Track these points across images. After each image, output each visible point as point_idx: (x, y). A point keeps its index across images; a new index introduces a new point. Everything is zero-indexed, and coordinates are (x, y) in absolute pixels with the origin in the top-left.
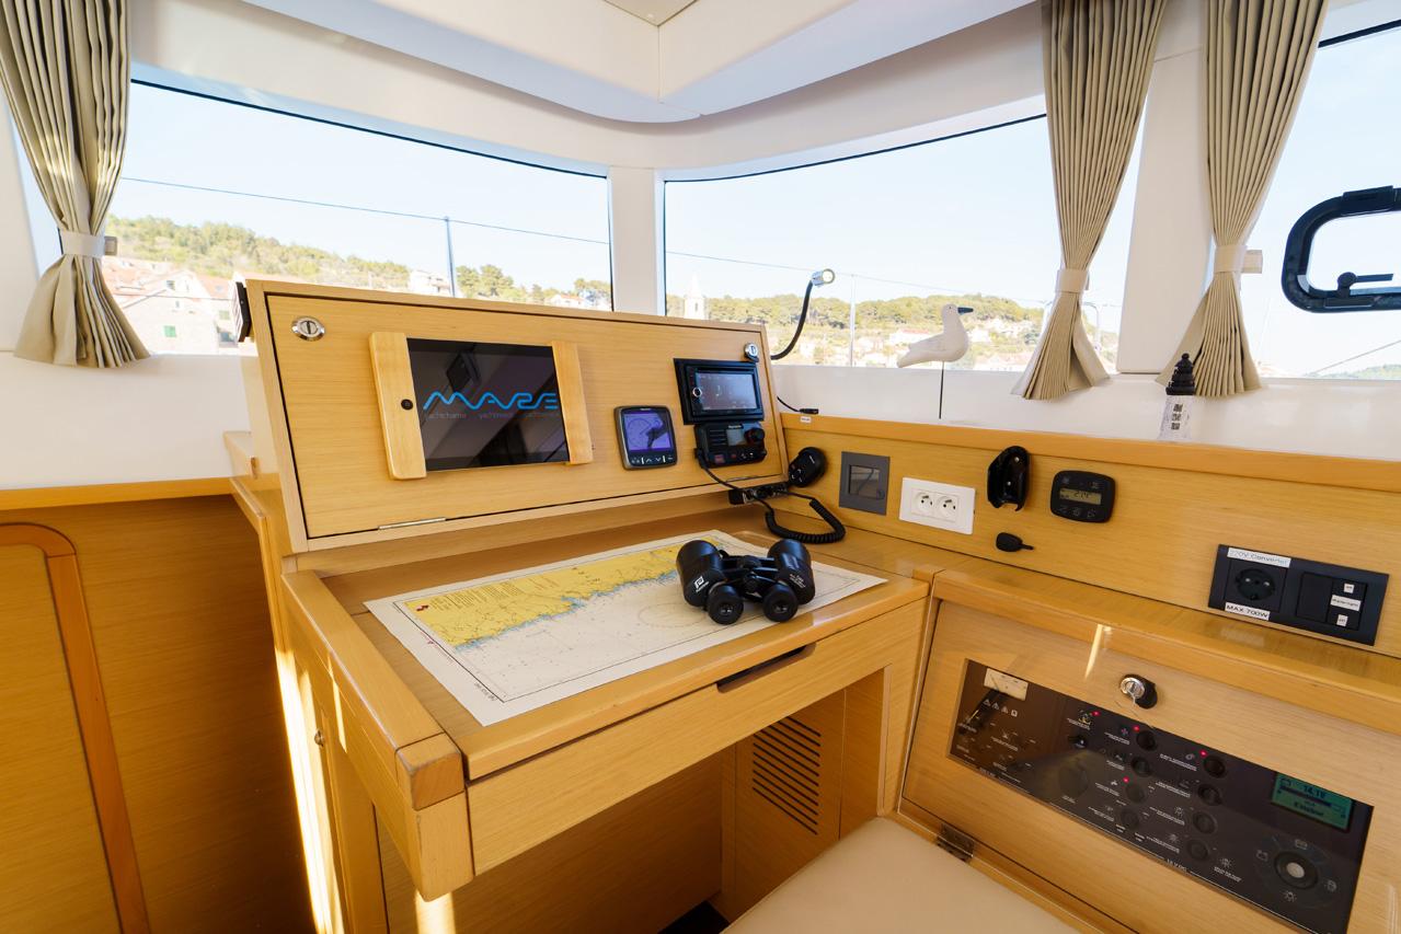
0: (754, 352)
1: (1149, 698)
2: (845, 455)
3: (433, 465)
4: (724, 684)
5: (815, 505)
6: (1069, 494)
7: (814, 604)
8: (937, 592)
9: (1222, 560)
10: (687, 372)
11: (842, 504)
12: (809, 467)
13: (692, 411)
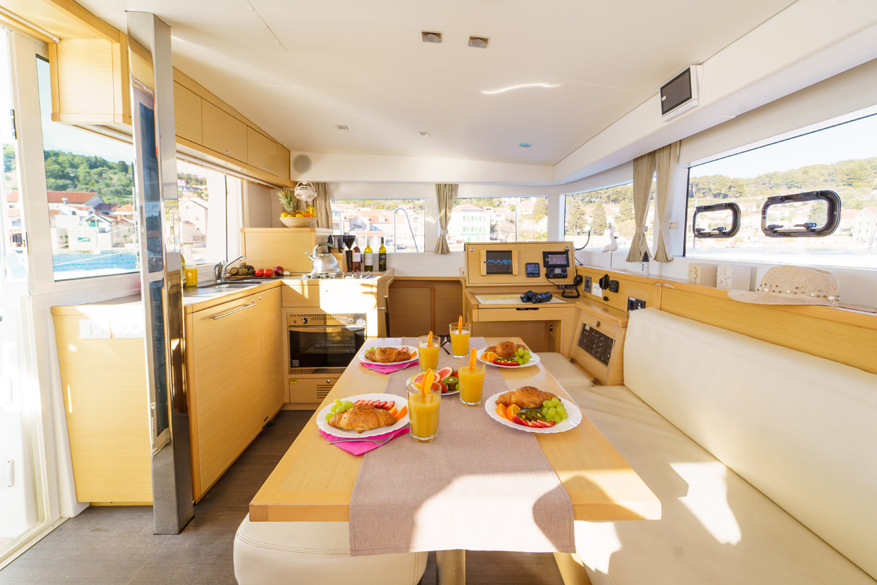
0: (568, 249)
1: (599, 324)
2: (585, 277)
3: (488, 273)
4: (518, 309)
6: (611, 286)
9: (629, 301)
10: (546, 254)
11: (584, 290)
12: (577, 280)
13: (546, 264)
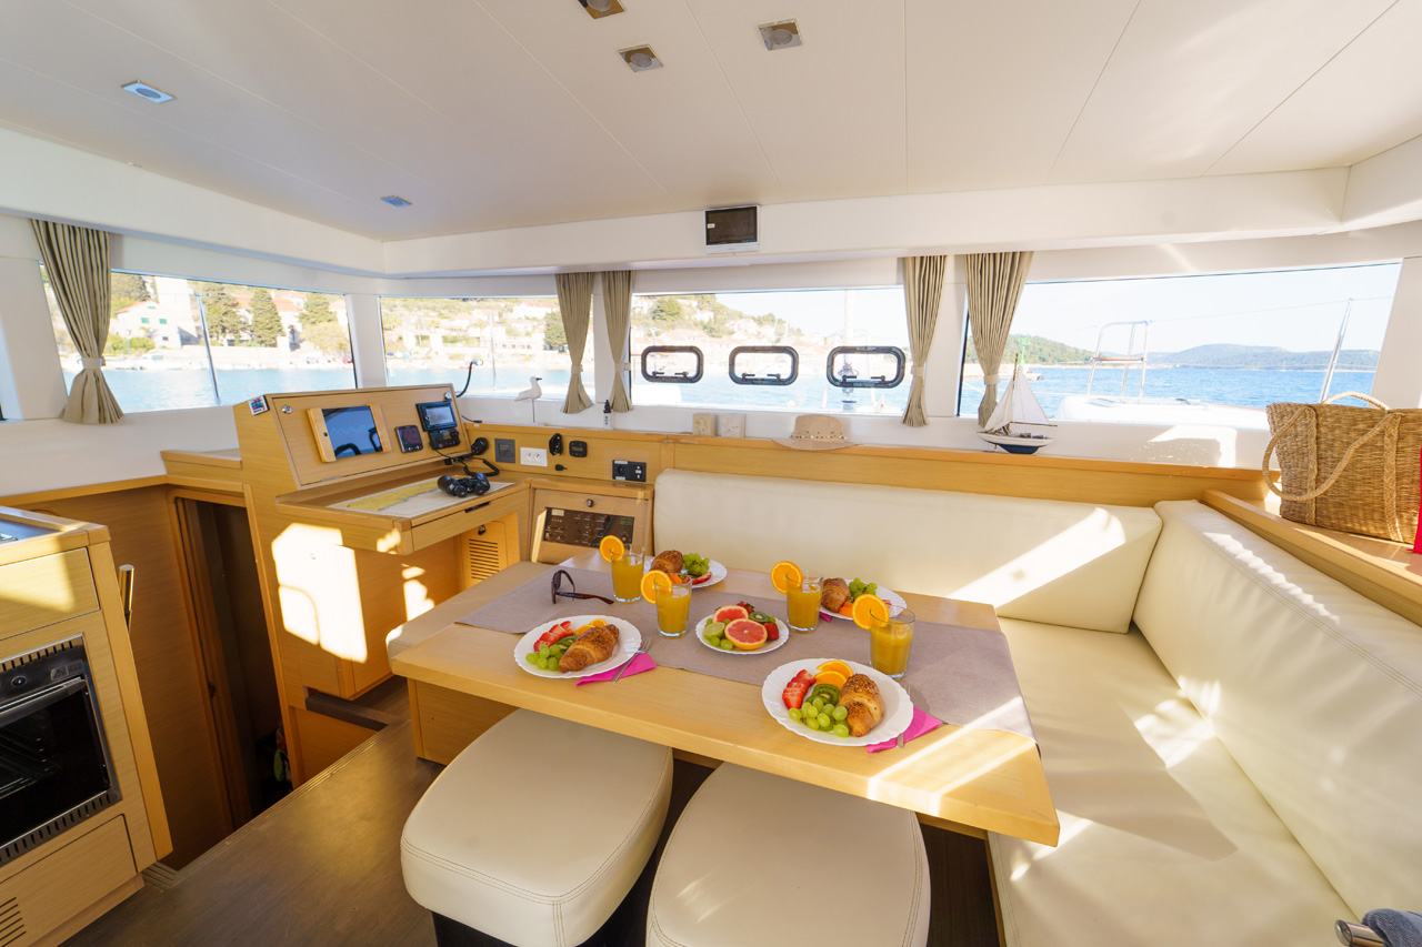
0: (449, 396)
1: (592, 505)
2: (496, 440)
3: (338, 456)
4: (467, 511)
5: (485, 462)
6: (574, 449)
7: (490, 491)
8: (534, 486)
9: (614, 465)
10: (421, 409)
11: (497, 461)
12: (480, 446)
13: (426, 426)
